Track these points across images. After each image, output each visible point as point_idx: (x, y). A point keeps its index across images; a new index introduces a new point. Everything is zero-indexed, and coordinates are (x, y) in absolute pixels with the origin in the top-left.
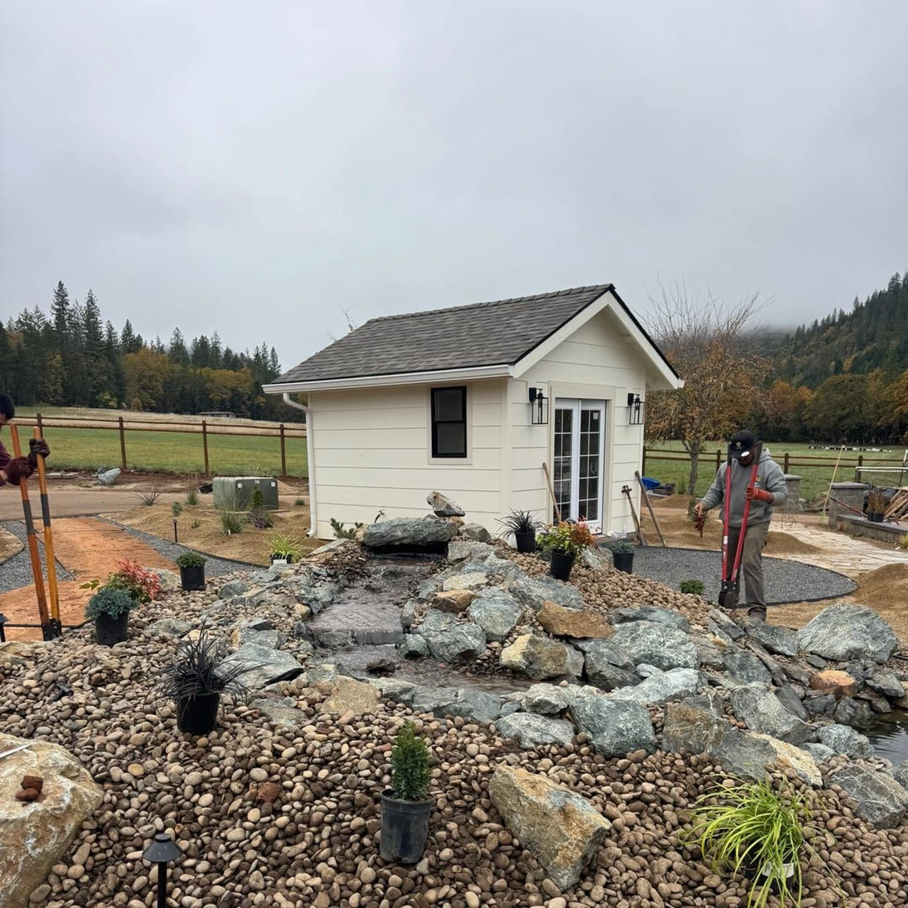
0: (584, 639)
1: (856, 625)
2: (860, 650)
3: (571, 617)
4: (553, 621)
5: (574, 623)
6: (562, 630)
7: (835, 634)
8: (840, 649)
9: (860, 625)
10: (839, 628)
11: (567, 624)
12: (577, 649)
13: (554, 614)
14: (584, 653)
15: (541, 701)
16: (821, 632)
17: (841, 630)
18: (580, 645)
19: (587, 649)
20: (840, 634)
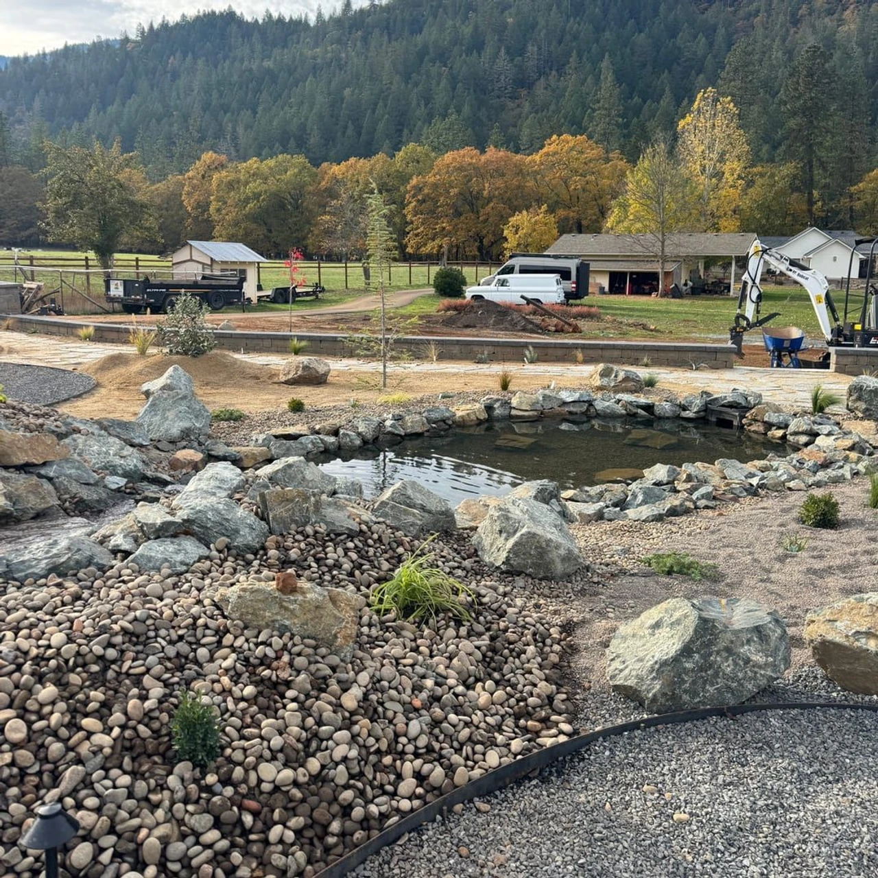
0: (44, 464)
1: (181, 408)
2: (188, 429)
3: (28, 443)
4: (9, 451)
5: (32, 449)
6: (21, 459)
7: (167, 419)
8: (175, 431)
9: (183, 408)
10: (168, 414)
11: (26, 451)
12: (40, 476)
13: (10, 443)
14: (50, 479)
15: (164, 523)
16: (154, 419)
17: (171, 415)
18: (43, 472)
19: (51, 474)
20: (170, 418)
